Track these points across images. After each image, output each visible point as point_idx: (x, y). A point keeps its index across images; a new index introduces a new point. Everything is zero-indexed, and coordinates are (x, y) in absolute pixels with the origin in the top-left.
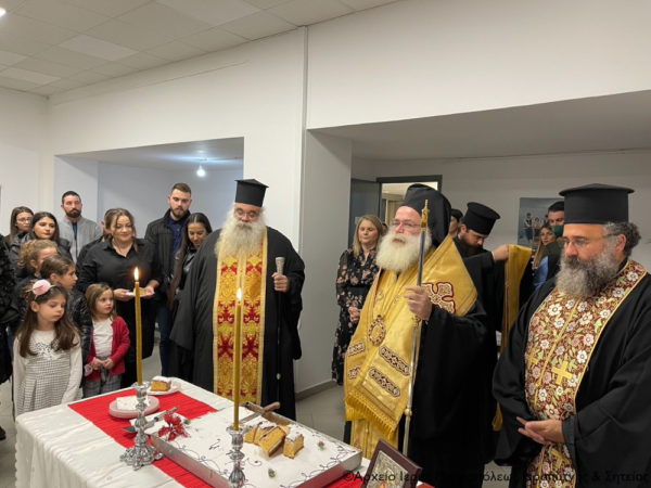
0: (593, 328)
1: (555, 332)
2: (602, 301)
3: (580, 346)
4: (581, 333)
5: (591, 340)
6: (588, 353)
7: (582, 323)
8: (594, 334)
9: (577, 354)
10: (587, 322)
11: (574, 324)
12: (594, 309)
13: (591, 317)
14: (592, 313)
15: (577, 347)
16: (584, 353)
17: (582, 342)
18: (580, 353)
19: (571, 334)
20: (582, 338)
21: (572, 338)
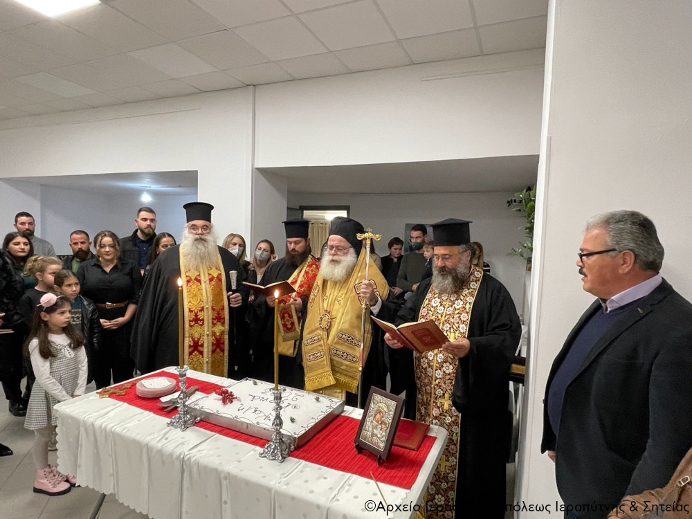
0: (466, 309)
1: (440, 316)
2: (466, 292)
3: (460, 322)
4: (458, 313)
5: (466, 317)
6: (466, 325)
7: (457, 307)
8: (467, 313)
9: (459, 327)
10: (461, 306)
11: (451, 309)
12: (462, 298)
13: (462, 303)
14: (462, 300)
15: (458, 323)
16: (464, 326)
17: (460, 319)
18: (461, 326)
19: (452, 315)
20: (459, 317)
21: (453, 318)
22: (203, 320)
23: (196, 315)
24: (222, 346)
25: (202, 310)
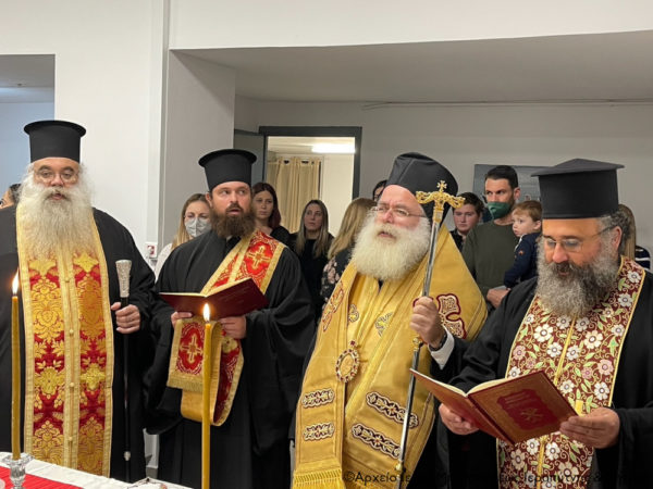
0: (608, 350)
1: (552, 362)
2: (608, 314)
3: (596, 378)
4: (592, 359)
5: (609, 368)
6: (609, 385)
7: (590, 346)
8: (611, 359)
9: (593, 388)
10: (597, 344)
11: (577, 349)
12: (601, 326)
13: (600, 337)
14: (599, 331)
15: (591, 380)
16: (604, 385)
17: (597, 372)
18: (598, 386)
19: (580, 362)
20: (595, 366)
21: (581, 368)
22: (62, 358)
23: (49, 349)
24: (99, 410)
25: (61, 337)
